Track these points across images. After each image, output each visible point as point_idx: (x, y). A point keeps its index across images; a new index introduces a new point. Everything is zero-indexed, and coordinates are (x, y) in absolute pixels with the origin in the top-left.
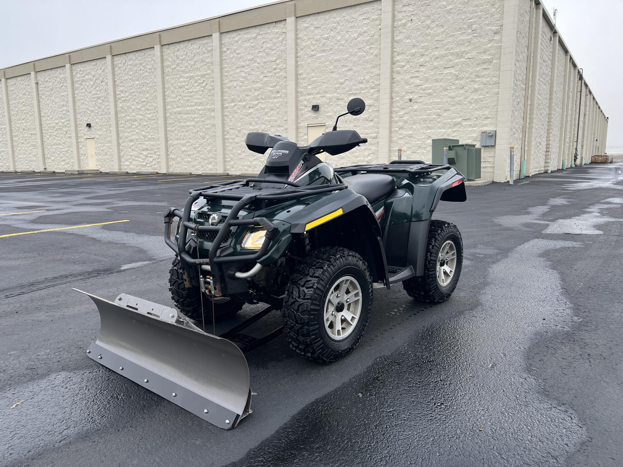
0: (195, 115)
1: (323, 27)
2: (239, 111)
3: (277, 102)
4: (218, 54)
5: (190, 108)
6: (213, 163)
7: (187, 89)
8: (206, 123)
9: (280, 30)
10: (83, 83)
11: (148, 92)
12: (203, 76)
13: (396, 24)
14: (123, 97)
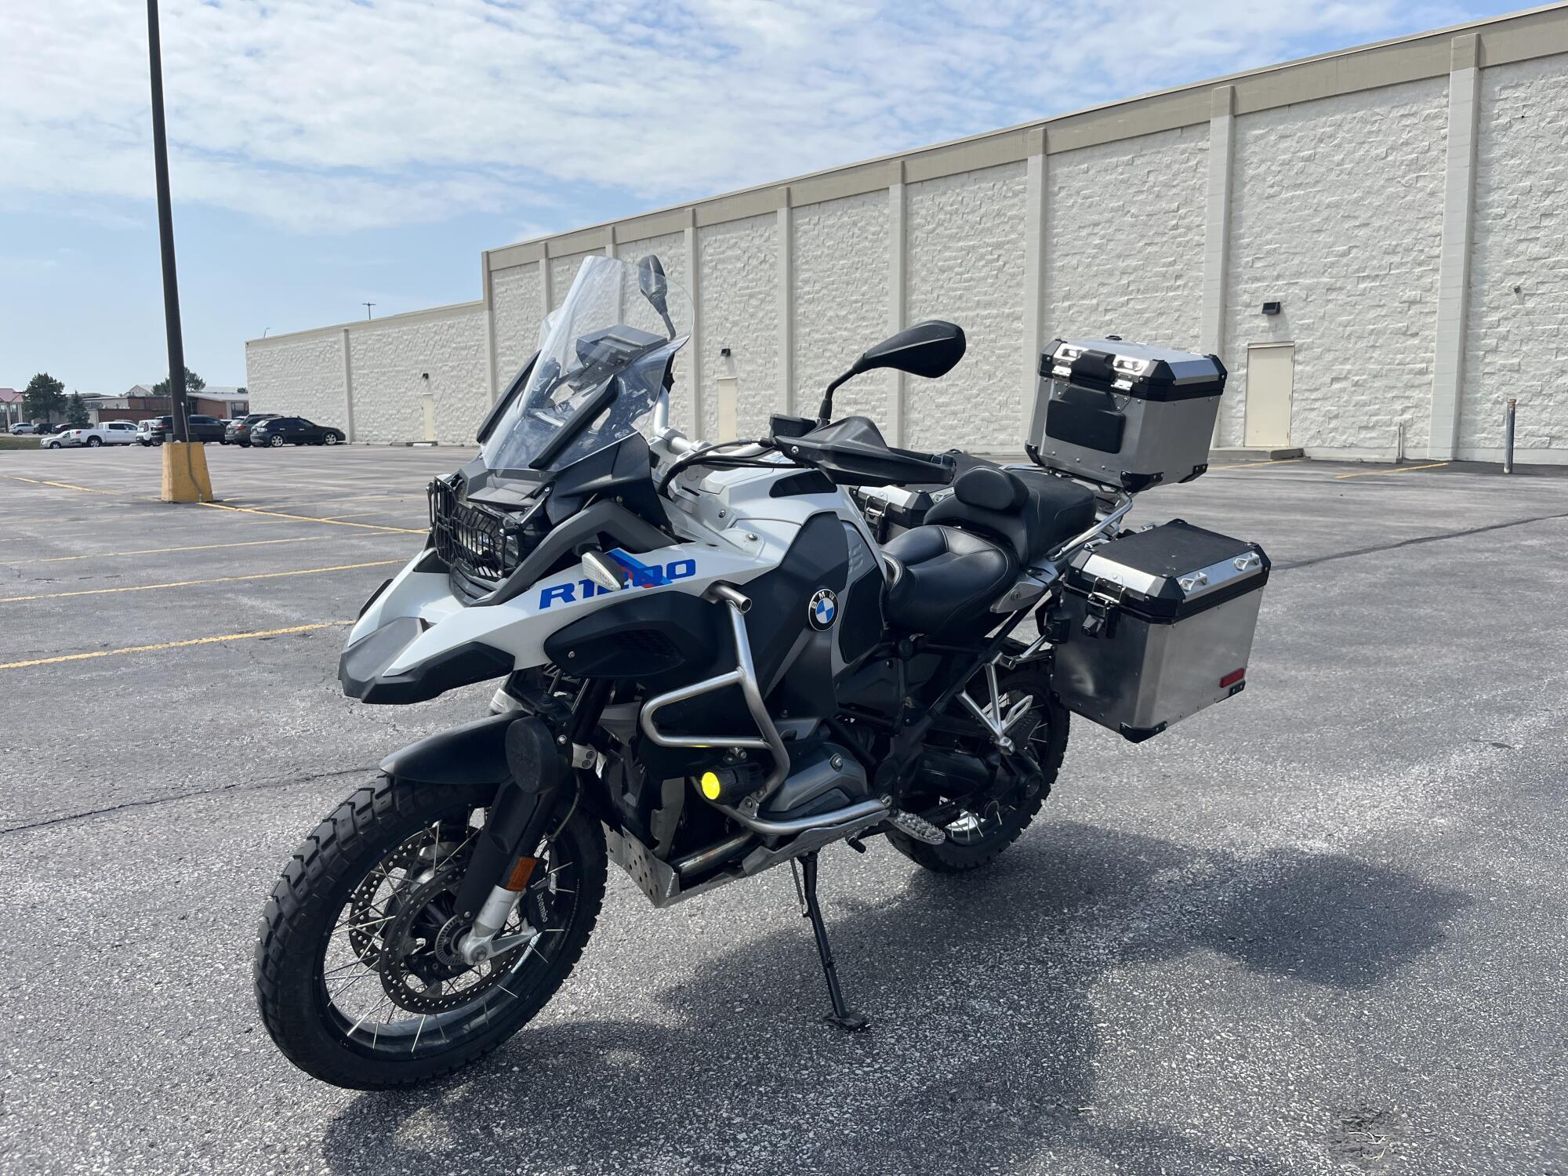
0: (975, 329)
1: (1299, 134)
2: (1081, 319)
3: (1174, 298)
4: (1039, 198)
5: (964, 314)
6: (1010, 430)
7: (957, 274)
8: (999, 344)
9: (1193, 144)
10: (719, 267)
11: (866, 282)
12: (999, 246)
13: (1483, 126)
14: (809, 293)
